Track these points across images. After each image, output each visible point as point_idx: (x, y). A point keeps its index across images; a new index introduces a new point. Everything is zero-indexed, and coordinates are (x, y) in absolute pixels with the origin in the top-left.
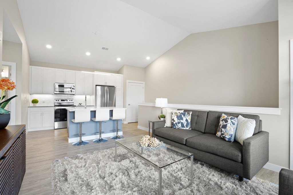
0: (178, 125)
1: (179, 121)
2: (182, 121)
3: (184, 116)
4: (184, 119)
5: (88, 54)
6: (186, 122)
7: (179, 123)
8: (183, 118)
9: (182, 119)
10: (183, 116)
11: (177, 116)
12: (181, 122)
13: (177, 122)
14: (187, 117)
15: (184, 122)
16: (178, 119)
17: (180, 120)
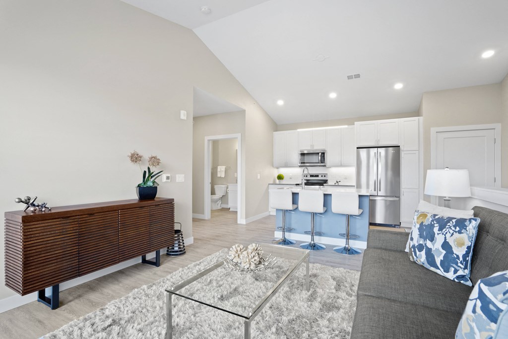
0: (418, 253)
1: (421, 242)
2: (429, 244)
3: (440, 229)
4: (440, 239)
5: (333, 95)
6: (444, 252)
7: (420, 248)
8: (436, 235)
9: (432, 239)
10: (436, 230)
11: (421, 224)
12: (427, 247)
13: (416, 244)
14: (448, 235)
15: (437, 250)
16: (421, 236)
17: (425, 240)
